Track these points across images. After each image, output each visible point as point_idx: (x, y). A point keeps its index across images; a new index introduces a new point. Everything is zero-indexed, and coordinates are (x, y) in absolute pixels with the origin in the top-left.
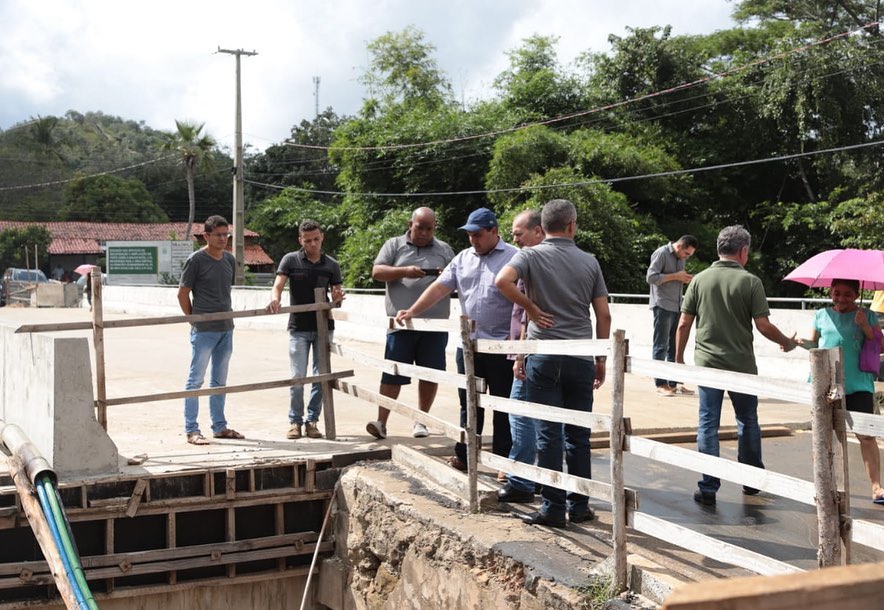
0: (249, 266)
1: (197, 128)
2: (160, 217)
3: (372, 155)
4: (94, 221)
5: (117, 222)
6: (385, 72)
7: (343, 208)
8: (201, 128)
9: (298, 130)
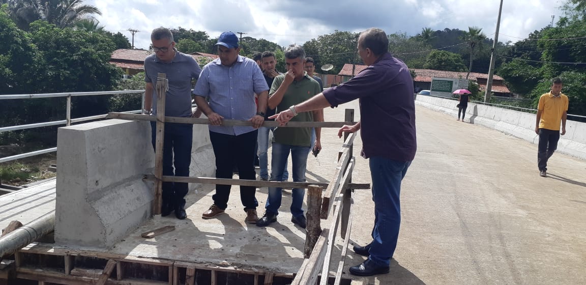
0: (494, 92)
1: (478, 31)
2: (464, 69)
3: (560, 43)
4: (437, 70)
5: (446, 70)
6: (575, 4)
7: (542, 69)
8: (480, 31)
9: (532, 35)
